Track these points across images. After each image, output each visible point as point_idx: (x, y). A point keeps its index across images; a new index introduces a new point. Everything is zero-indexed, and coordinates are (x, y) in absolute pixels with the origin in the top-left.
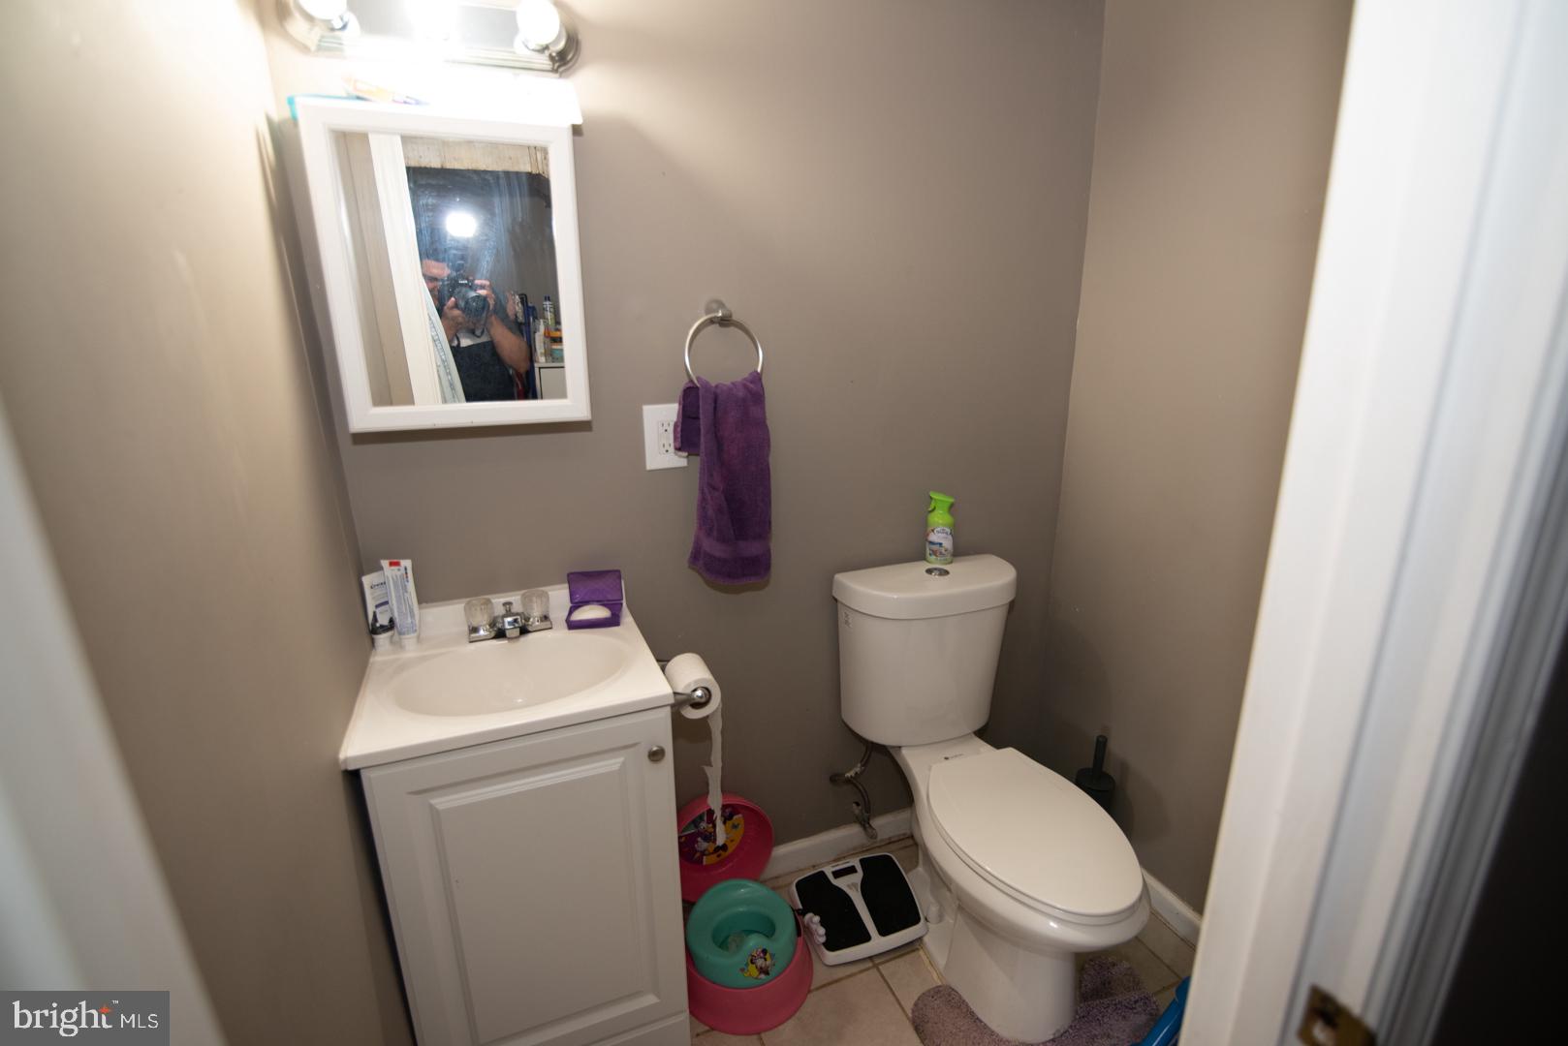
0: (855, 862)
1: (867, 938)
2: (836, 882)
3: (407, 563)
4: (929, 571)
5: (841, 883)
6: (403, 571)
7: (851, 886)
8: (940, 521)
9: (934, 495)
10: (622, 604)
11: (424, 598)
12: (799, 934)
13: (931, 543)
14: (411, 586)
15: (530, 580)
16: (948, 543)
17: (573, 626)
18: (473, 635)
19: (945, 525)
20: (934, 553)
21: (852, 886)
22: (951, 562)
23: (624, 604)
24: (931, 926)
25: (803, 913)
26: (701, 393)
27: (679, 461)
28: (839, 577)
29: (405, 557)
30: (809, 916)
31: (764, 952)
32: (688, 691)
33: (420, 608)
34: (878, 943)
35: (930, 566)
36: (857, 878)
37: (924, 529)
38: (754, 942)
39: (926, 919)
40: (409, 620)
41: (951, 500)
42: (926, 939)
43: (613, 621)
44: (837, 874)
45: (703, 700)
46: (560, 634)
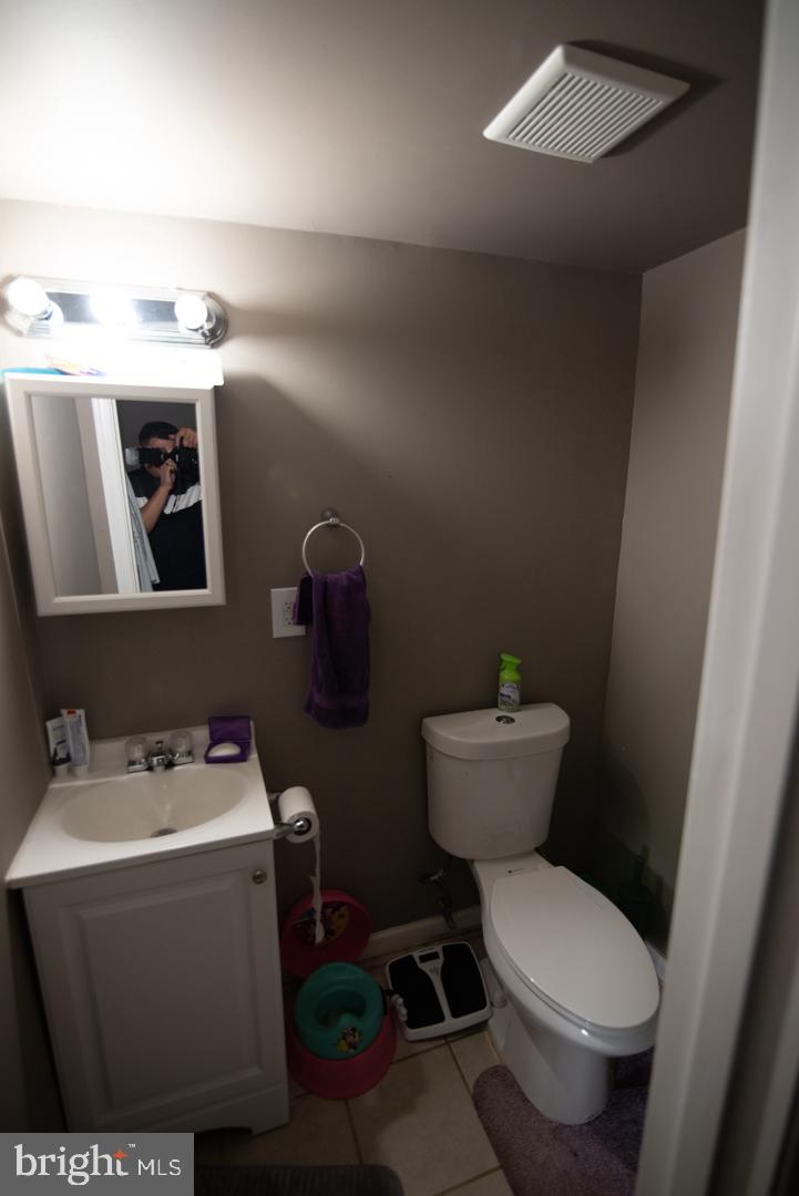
0: (438, 949)
1: (441, 1019)
2: (420, 966)
3: (81, 712)
4: (499, 719)
5: (426, 967)
6: (77, 718)
7: (432, 970)
8: (508, 676)
9: (504, 657)
10: (249, 743)
11: (94, 736)
12: (385, 1013)
13: (502, 695)
14: (84, 729)
15: (179, 722)
16: (515, 696)
17: (210, 761)
18: (131, 767)
19: (513, 682)
20: (504, 703)
21: (435, 970)
22: (518, 711)
23: (253, 741)
24: (496, 1011)
25: (391, 994)
26: (314, 582)
27: (299, 631)
28: (428, 721)
29: (79, 708)
30: (396, 996)
31: (354, 1030)
32: (292, 822)
33: (91, 744)
34: (451, 1024)
35: (501, 714)
36: (438, 963)
37: (495, 684)
38: (346, 1021)
39: (492, 1004)
40: (82, 755)
41: (518, 661)
42: (491, 1022)
43: (241, 758)
44: (424, 959)
45: (305, 829)
46: (199, 767)
